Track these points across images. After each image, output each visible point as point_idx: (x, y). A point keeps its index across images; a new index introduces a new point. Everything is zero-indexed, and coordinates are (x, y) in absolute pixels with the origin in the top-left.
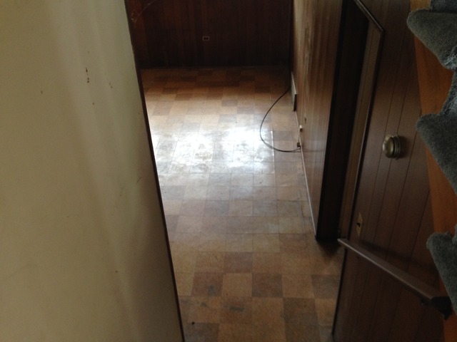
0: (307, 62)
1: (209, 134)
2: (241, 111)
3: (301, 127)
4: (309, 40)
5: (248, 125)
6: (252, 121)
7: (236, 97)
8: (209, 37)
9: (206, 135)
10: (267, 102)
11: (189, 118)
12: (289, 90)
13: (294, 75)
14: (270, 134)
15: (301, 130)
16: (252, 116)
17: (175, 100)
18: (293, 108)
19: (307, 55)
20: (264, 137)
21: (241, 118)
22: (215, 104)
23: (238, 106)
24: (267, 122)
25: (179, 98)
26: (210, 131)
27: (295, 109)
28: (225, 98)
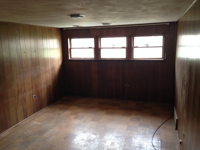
0: (184, 97)
1: (119, 137)
2: (141, 125)
3: (180, 140)
4: (185, 83)
5: (144, 134)
6: (147, 132)
7: (140, 117)
8: (128, 85)
9: (117, 137)
10: (158, 122)
11: (110, 125)
12: (172, 116)
13: (176, 108)
14: (159, 143)
15: (181, 143)
16: (148, 129)
17: (105, 114)
18: (175, 128)
19: (184, 92)
20: (154, 144)
21: (141, 129)
22: (127, 119)
23: (140, 122)
24: (158, 134)
25: (108, 113)
26: (120, 135)
27: (177, 129)
28: (133, 116)
